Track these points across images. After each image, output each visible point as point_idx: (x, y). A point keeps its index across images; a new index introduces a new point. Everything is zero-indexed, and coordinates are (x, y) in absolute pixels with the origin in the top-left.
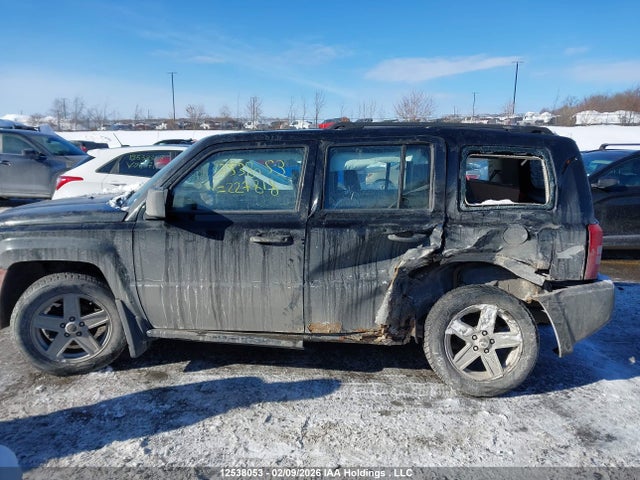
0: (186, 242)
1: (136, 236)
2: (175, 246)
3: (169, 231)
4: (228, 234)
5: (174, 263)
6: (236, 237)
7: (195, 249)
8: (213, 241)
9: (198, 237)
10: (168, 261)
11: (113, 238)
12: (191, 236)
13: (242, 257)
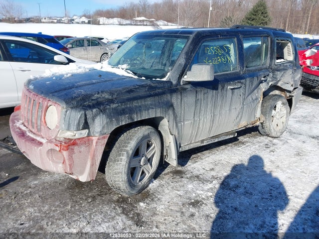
0: (204, 94)
1: (183, 95)
2: (200, 97)
3: (197, 89)
4: (220, 87)
5: (198, 107)
6: (223, 88)
7: (207, 97)
8: (214, 91)
9: (209, 90)
10: (196, 106)
11: (171, 98)
12: (206, 90)
13: (224, 97)
